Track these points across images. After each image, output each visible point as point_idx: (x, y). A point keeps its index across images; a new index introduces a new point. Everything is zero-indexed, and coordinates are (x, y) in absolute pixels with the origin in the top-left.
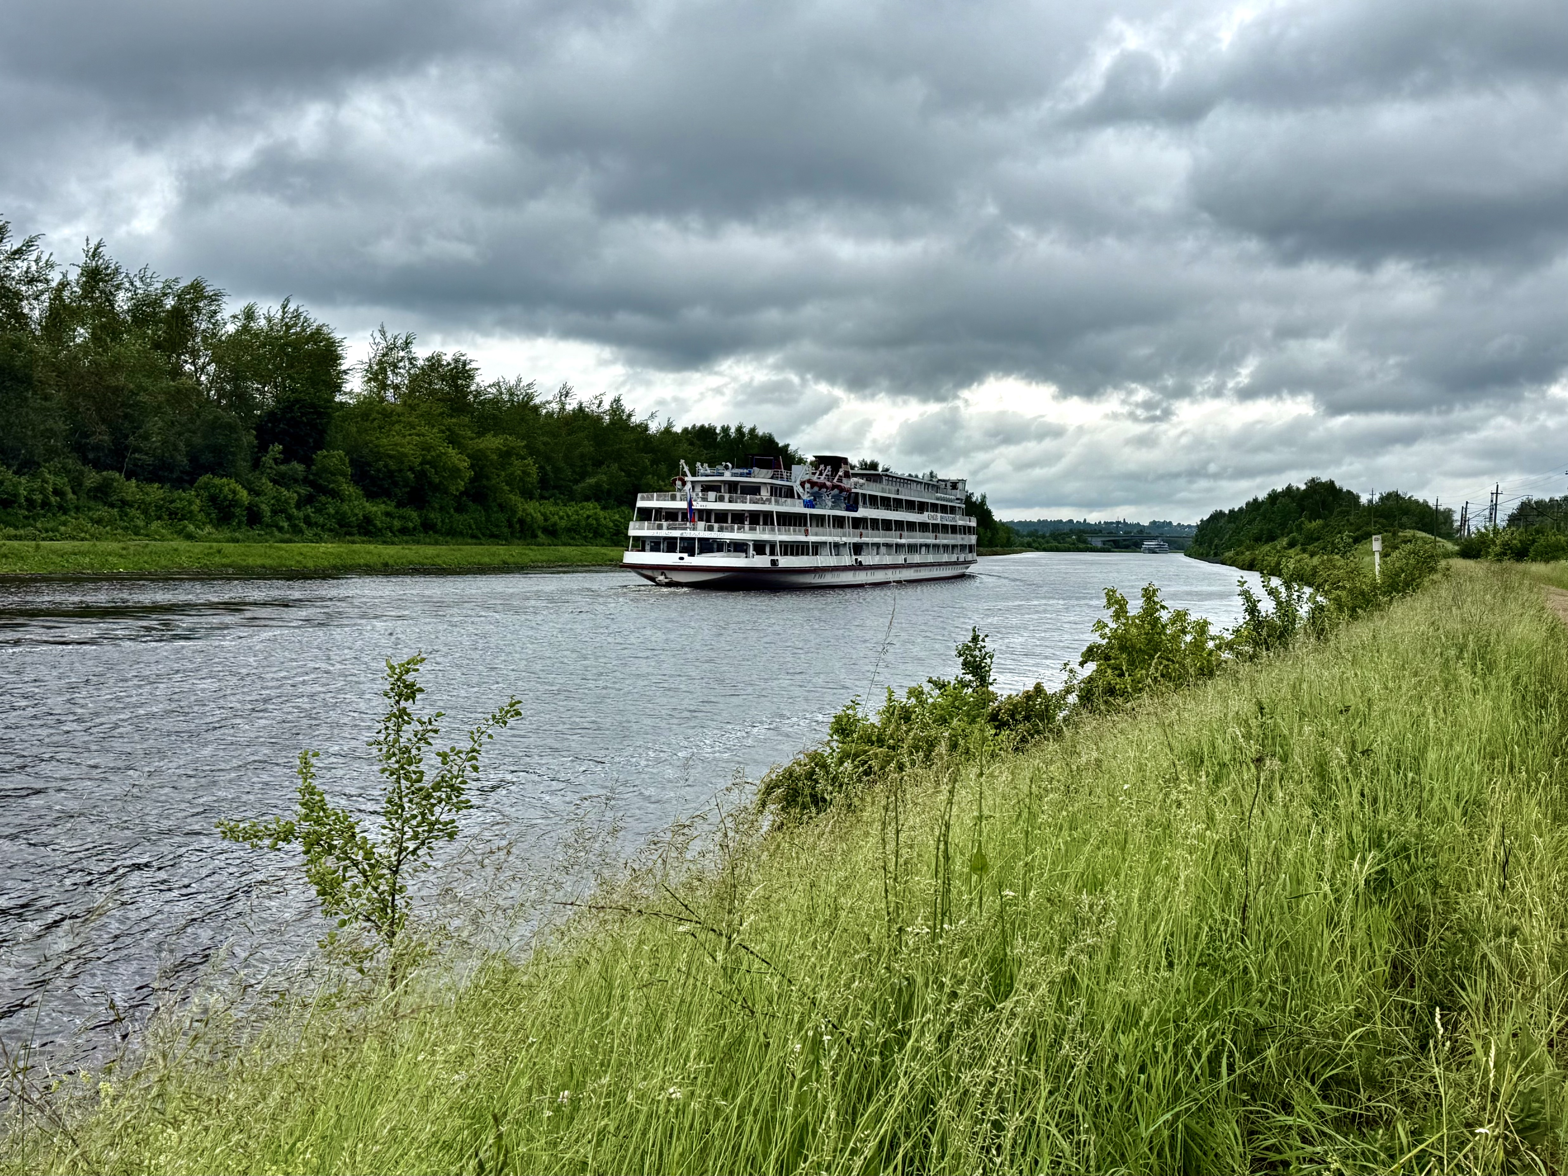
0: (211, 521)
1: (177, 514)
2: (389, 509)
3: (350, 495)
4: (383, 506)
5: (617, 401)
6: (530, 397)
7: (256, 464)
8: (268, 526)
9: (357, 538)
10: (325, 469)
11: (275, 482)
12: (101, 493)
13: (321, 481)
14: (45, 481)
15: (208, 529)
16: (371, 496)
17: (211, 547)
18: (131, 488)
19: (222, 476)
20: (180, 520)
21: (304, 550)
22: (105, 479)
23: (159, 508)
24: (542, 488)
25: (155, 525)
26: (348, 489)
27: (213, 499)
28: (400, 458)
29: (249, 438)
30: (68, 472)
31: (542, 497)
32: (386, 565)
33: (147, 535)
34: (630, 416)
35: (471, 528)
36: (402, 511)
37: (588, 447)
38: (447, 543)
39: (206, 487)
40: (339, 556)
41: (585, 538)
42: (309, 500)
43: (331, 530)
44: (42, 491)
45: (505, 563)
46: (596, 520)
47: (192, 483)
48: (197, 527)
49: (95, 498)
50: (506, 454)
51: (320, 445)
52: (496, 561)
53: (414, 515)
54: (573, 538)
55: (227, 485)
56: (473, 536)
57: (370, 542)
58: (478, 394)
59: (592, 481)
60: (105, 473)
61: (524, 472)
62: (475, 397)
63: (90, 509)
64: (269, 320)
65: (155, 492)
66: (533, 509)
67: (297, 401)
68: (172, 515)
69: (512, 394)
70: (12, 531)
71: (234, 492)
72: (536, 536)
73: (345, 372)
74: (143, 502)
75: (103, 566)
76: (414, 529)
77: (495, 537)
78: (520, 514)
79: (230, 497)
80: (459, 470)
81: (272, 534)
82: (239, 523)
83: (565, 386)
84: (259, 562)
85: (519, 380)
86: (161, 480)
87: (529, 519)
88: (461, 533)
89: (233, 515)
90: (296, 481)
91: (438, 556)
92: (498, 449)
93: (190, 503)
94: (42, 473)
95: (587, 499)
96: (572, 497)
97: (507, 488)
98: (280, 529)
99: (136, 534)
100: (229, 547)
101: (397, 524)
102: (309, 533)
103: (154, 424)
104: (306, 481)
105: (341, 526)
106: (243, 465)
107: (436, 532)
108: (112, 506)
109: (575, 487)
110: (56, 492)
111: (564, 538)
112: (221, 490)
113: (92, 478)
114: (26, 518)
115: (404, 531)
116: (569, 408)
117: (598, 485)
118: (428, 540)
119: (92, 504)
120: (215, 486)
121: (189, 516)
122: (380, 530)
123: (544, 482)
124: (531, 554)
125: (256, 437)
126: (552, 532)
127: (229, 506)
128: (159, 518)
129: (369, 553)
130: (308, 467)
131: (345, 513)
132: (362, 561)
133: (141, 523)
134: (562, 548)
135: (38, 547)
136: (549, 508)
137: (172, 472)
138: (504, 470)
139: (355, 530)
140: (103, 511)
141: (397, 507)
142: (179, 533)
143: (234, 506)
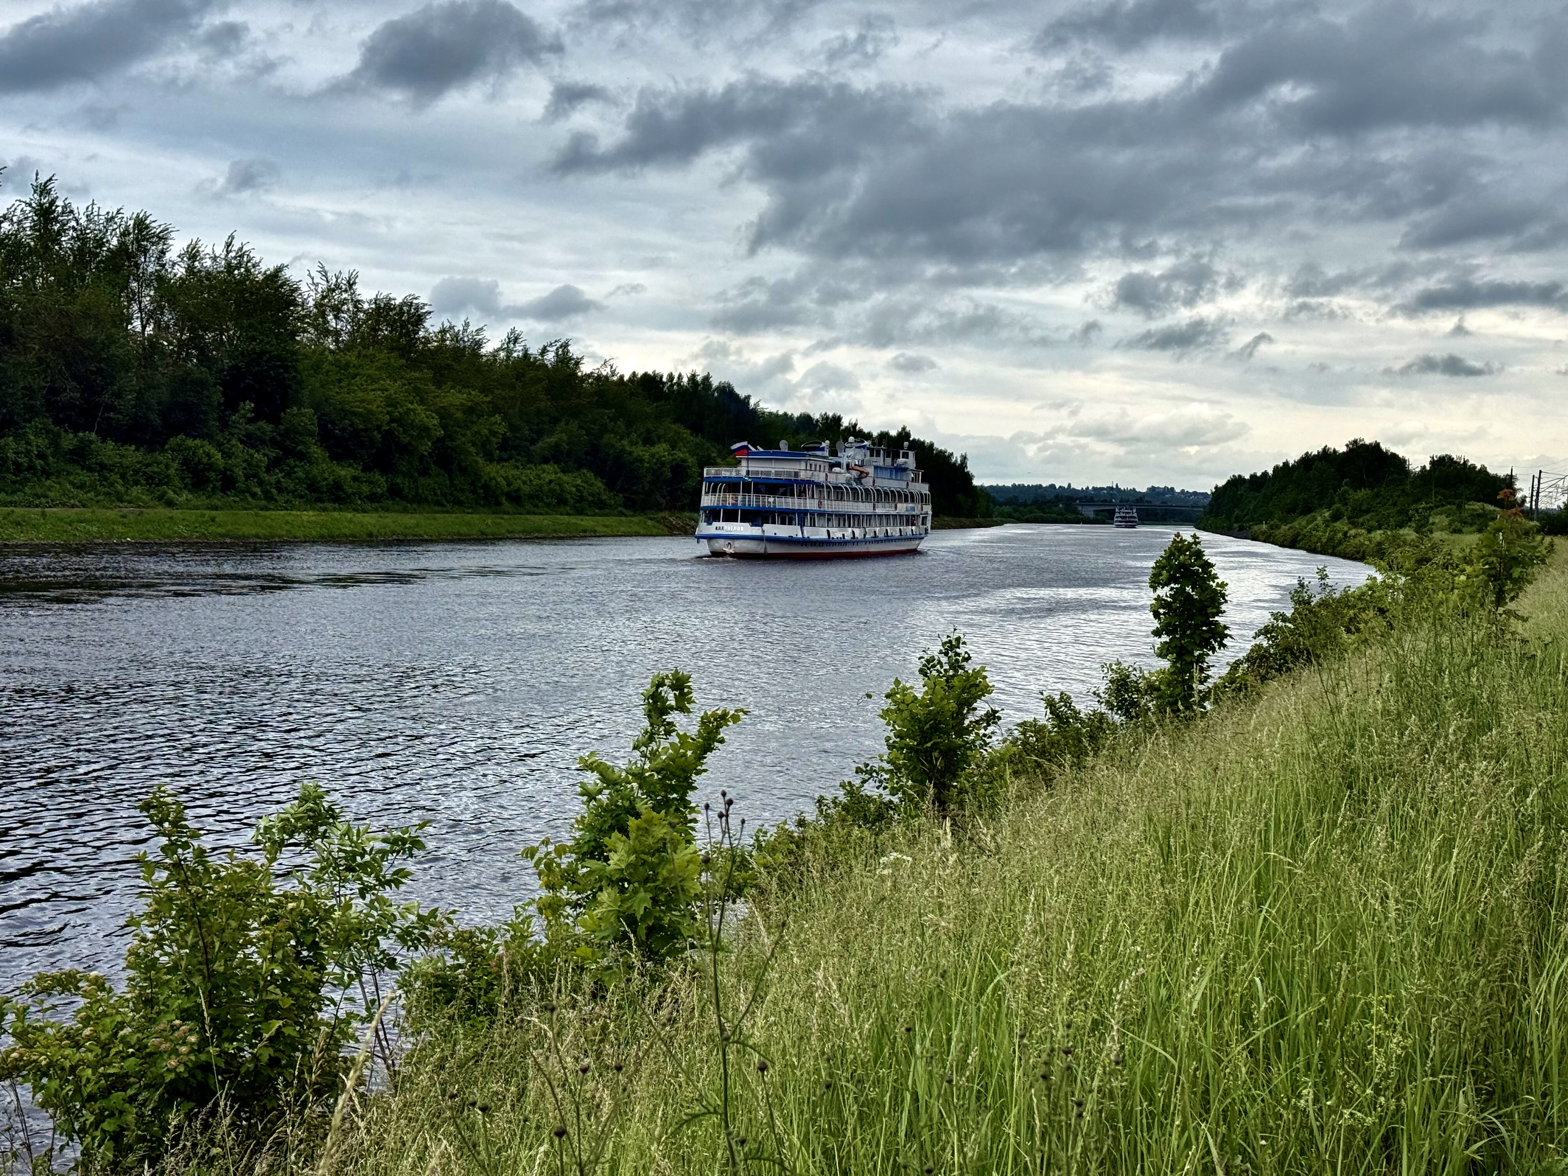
0: (186, 485)
1: (153, 478)
2: (358, 473)
3: (318, 458)
4: (350, 469)
5: (562, 346)
6: (479, 344)
8: (242, 492)
9: (328, 505)
10: (293, 430)
11: (244, 443)
12: (79, 456)
13: (288, 443)
15: (185, 495)
16: (338, 458)
18: (108, 451)
19: (195, 438)
20: (157, 485)
21: (290, 518)
23: (136, 472)
24: (503, 449)
25: (136, 491)
26: (316, 451)
27: (186, 462)
28: (366, 416)
29: (217, 396)
34: (577, 363)
36: (369, 475)
37: (544, 402)
38: (415, 511)
39: (178, 449)
40: (323, 525)
46: (559, 485)
48: (175, 492)
50: (470, 411)
51: (290, 402)
52: (474, 530)
53: (383, 480)
54: (536, 506)
55: (201, 448)
56: (438, 503)
58: (427, 340)
59: (550, 440)
60: (81, 434)
61: (490, 430)
64: (214, 258)
66: (496, 473)
67: (263, 352)
69: (459, 341)
71: (208, 455)
72: (499, 504)
74: (121, 465)
76: (382, 495)
77: (461, 506)
78: (483, 477)
79: (204, 460)
80: (427, 429)
81: (246, 501)
82: (214, 489)
83: (513, 331)
84: (252, 531)
85: (467, 324)
87: (493, 483)
88: (427, 500)
89: (208, 481)
90: (263, 442)
92: (462, 405)
95: (546, 461)
96: (530, 459)
97: (471, 449)
99: (119, 501)
100: (217, 515)
102: (282, 499)
104: (274, 443)
105: (312, 492)
106: (213, 425)
107: (403, 498)
109: (532, 448)
111: (528, 506)
112: (194, 453)
114: (14, 482)
115: (373, 498)
116: (517, 356)
117: (557, 446)
118: (396, 507)
120: (188, 448)
121: (165, 481)
122: (349, 496)
123: (504, 442)
124: (504, 523)
126: (516, 498)
127: (203, 471)
128: (136, 483)
129: (349, 522)
130: (277, 426)
131: (314, 477)
132: (347, 531)
133: (121, 489)
135: (43, 514)
136: (510, 471)
137: (145, 432)
138: (468, 428)
139: (325, 497)
141: (363, 471)
142: (160, 498)
143: (208, 470)
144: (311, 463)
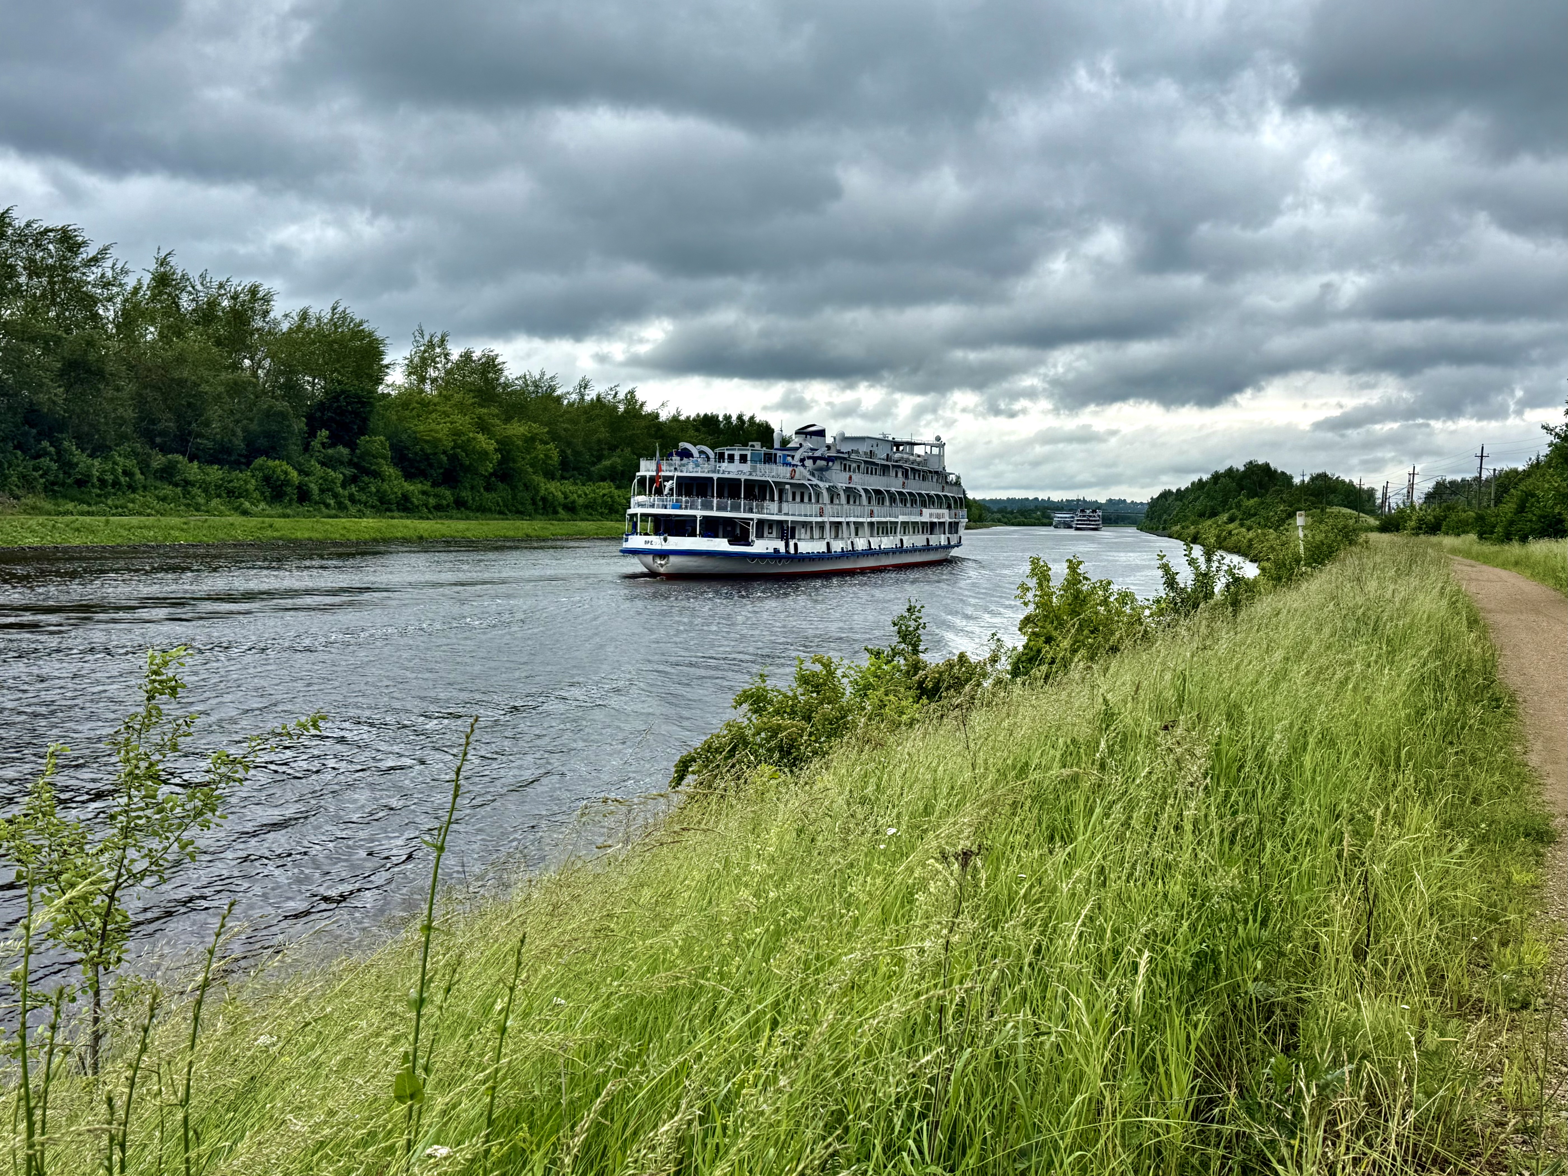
0: (265, 498)
1: (234, 492)
2: (425, 488)
3: (390, 476)
4: (420, 485)
5: (632, 392)
6: (553, 389)
7: (306, 448)
8: (316, 503)
9: (396, 514)
10: (367, 453)
11: (323, 464)
12: (167, 474)
13: (364, 464)
14: (115, 463)
15: (262, 505)
16: (409, 476)
17: (263, 522)
18: (193, 470)
19: (275, 459)
20: (237, 498)
21: (348, 525)
22: (170, 461)
23: (218, 487)
24: (563, 470)
25: (215, 502)
26: (389, 470)
27: (267, 479)
28: (435, 443)
29: (299, 425)
30: (136, 454)
31: (563, 478)
32: (421, 538)
33: (207, 511)
34: (642, 405)
35: (498, 504)
36: (437, 490)
37: (603, 433)
38: (477, 518)
39: (261, 468)
40: (379, 531)
41: (602, 514)
42: (354, 479)
43: (373, 507)
44: (113, 471)
45: (527, 536)
46: (611, 497)
47: (248, 464)
48: (252, 504)
49: (162, 478)
50: (531, 440)
51: (363, 431)
52: (520, 534)
53: (448, 493)
54: (591, 514)
55: (279, 467)
56: (501, 513)
57: (408, 518)
58: (506, 385)
59: (607, 463)
60: (170, 456)
61: (546, 455)
62: (504, 388)
63: (156, 488)
64: (318, 319)
65: (215, 473)
66: (554, 489)
67: (343, 392)
68: (230, 493)
69: (536, 386)
70: (85, 508)
71: (286, 473)
72: (556, 512)
73: (387, 366)
74: (204, 481)
75: (166, 539)
76: (448, 506)
77: (520, 513)
78: (542, 493)
79: (282, 477)
80: (486, 453)
81: (319, 510)
82: (291, 500)
83: (584, 379)
84: (306, 535)
85: (543, 374)
86: (220, 462)
87: (550, 497)
88: (490, 510)
89: (285, 494)
90: (342, 463)
91: (468, 529)
92: (523, 435)
93: (246, 482)
94: (112, 456)
95: (603, 479)
96: (590, 478)
97: (530, 470)
98: (327, 506)
99: (197, 510)
100: (279, 522)
101: (432, 501)
102: (353, 510)
103: (214, 412)
104: (350, 463)
105: (382, 503)
106: (294, 448)
107: (467, 508)
108: (176, 485)
109: (592, 469)
110: (125, 473)
111: (582, 514)
112: (274, 472)
113: (158, 460)
114: (99, 496)
115: (438, 508)
116: (587, 398)
117: (613, 467)
118: (459, 515)
119: (158, 484)
120: (268, 468)
121: (245, 494)
122: (417, 507)
123: (564, 464)
124: (552, 528)
125: (307, 425)
126: (571, 509)
127: (281, 486)
128: (219, 496)
129: (406, 527)
130: (353, 450)
131: (385, 491)
132: (399, 535)
133: (201, 501)
134: (579, 523)
135: (107, 522)
136: (568, 487)
137: (230, 454)
138: (529, 453)
139: (394, 507)
140: (167, 490)
141: (432, 486)
142: (236, 509)
143: (286, 485)
144: (383, 480)
